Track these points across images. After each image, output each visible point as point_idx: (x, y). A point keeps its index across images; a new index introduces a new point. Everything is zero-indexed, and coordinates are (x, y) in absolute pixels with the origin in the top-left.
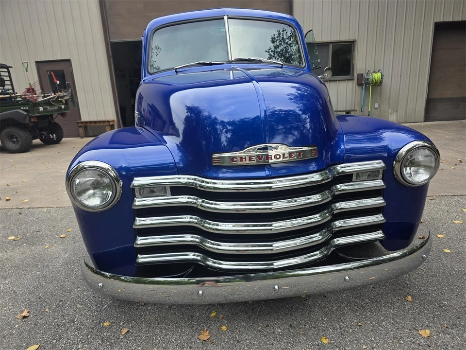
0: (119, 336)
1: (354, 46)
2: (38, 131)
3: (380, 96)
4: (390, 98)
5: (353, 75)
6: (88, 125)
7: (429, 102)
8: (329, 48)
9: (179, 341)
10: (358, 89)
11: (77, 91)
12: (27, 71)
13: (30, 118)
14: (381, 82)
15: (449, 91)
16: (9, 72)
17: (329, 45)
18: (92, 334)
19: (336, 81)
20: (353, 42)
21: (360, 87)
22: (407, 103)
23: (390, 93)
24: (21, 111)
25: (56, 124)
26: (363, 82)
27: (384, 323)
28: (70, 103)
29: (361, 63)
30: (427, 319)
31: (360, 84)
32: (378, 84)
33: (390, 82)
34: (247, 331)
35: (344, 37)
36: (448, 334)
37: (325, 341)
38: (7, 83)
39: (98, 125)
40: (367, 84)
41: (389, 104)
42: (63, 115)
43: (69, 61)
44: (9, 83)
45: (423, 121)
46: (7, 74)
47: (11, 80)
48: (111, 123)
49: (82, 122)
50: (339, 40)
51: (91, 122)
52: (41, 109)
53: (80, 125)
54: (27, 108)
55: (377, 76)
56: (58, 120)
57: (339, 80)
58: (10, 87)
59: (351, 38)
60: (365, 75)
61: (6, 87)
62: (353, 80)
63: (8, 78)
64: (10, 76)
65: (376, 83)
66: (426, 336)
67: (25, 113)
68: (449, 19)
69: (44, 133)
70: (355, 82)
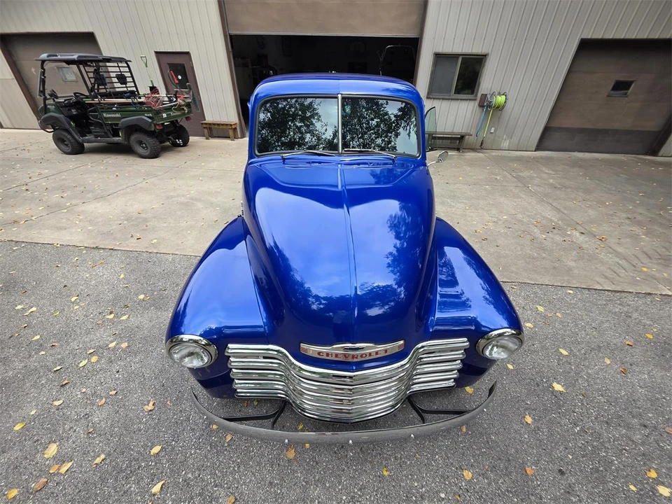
0: (224, 444)
1: (485, 62)
2: (165, 136)
3: (499, 121)
4: (507, 124)
5: (476, 95)
6: (213, 126)
7: (547, 129)
8: (457, 60)
9: (270, 456)
10: (478, 110)
11: (199, 88)
12: (147, 66)
13: (155, 125)
14: (503, 107)
15: (569, 120)
16: (128, 67)
17: (458, 58)
18: (203, 437)
19: (458, 99)
20: (485, 56)
21: (482, 109)
22: (523, 131)
23: (508, 121)
24: (145, 117)
25: (182, 126)
26: (485, 104)
27: (437, 457)
28: (192, 105)
29: (488, 82)
30: (474, 456)
31: (481, 106)
32: (500, 108)
33: (513, 105)
34: (325, 452)
35: (476, 49)
36: (487, 479)
37: (386, 473)
38: (129, 79)
39: (221, 127)
40: (489, 106)
41: (505, 131)
42: (188, 119)
43: (188, 53)
44: (130, 79)
45: (534, 150)
46: (127, 69)
47: (132, 77)
48: (233, 127)
49: (206, 124)
50: (470, 51)
51: (214, 124)
52: (165, 115)
53: (205, 126)
54: (151, 115)
55: (501, 99)
56: (183, 123)
57: (461, 100)
58: (133, 84)
59: (484, 51)
60: (489, 96)
61: (128, 85)
62: (475, 100)
63: (129, 74)
64: (130, 71)
65: (498, 108)
66: (468, 479)
67: (150, 121)
68: (598, 35)
69: (170, 137)
70: (477, 103)
